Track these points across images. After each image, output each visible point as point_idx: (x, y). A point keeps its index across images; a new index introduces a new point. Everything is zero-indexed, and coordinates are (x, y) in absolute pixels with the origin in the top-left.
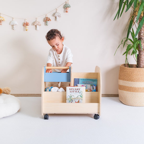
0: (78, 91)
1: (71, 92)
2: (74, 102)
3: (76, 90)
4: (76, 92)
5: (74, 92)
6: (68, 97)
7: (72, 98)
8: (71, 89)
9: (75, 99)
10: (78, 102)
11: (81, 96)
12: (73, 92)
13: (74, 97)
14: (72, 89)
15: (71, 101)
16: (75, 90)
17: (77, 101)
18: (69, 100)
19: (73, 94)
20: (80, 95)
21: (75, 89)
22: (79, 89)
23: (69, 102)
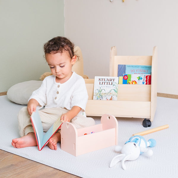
0: (111, 82)
1: (101, 83)
2: (104, 99)
3: (109, 80)
4: (108, 83)
5: (106, 84)
6: (96, 92)
7: (101, 93)
8: (101, 80)
9: (106, 95)
10: (111, 99)
11: (116, 90)
12: (103, 83)
13: (104, 92)
14: (103, 80)
15: (101, 97)
16: (107, 81)
17: (109, 98)
18: (97, 96)
19: (104, 87)
20: (114, 88)
21: (107, 79)
22: (113, 80)
23: (97, 99)
